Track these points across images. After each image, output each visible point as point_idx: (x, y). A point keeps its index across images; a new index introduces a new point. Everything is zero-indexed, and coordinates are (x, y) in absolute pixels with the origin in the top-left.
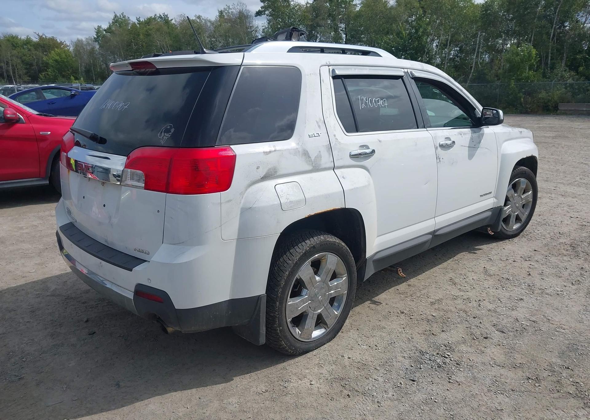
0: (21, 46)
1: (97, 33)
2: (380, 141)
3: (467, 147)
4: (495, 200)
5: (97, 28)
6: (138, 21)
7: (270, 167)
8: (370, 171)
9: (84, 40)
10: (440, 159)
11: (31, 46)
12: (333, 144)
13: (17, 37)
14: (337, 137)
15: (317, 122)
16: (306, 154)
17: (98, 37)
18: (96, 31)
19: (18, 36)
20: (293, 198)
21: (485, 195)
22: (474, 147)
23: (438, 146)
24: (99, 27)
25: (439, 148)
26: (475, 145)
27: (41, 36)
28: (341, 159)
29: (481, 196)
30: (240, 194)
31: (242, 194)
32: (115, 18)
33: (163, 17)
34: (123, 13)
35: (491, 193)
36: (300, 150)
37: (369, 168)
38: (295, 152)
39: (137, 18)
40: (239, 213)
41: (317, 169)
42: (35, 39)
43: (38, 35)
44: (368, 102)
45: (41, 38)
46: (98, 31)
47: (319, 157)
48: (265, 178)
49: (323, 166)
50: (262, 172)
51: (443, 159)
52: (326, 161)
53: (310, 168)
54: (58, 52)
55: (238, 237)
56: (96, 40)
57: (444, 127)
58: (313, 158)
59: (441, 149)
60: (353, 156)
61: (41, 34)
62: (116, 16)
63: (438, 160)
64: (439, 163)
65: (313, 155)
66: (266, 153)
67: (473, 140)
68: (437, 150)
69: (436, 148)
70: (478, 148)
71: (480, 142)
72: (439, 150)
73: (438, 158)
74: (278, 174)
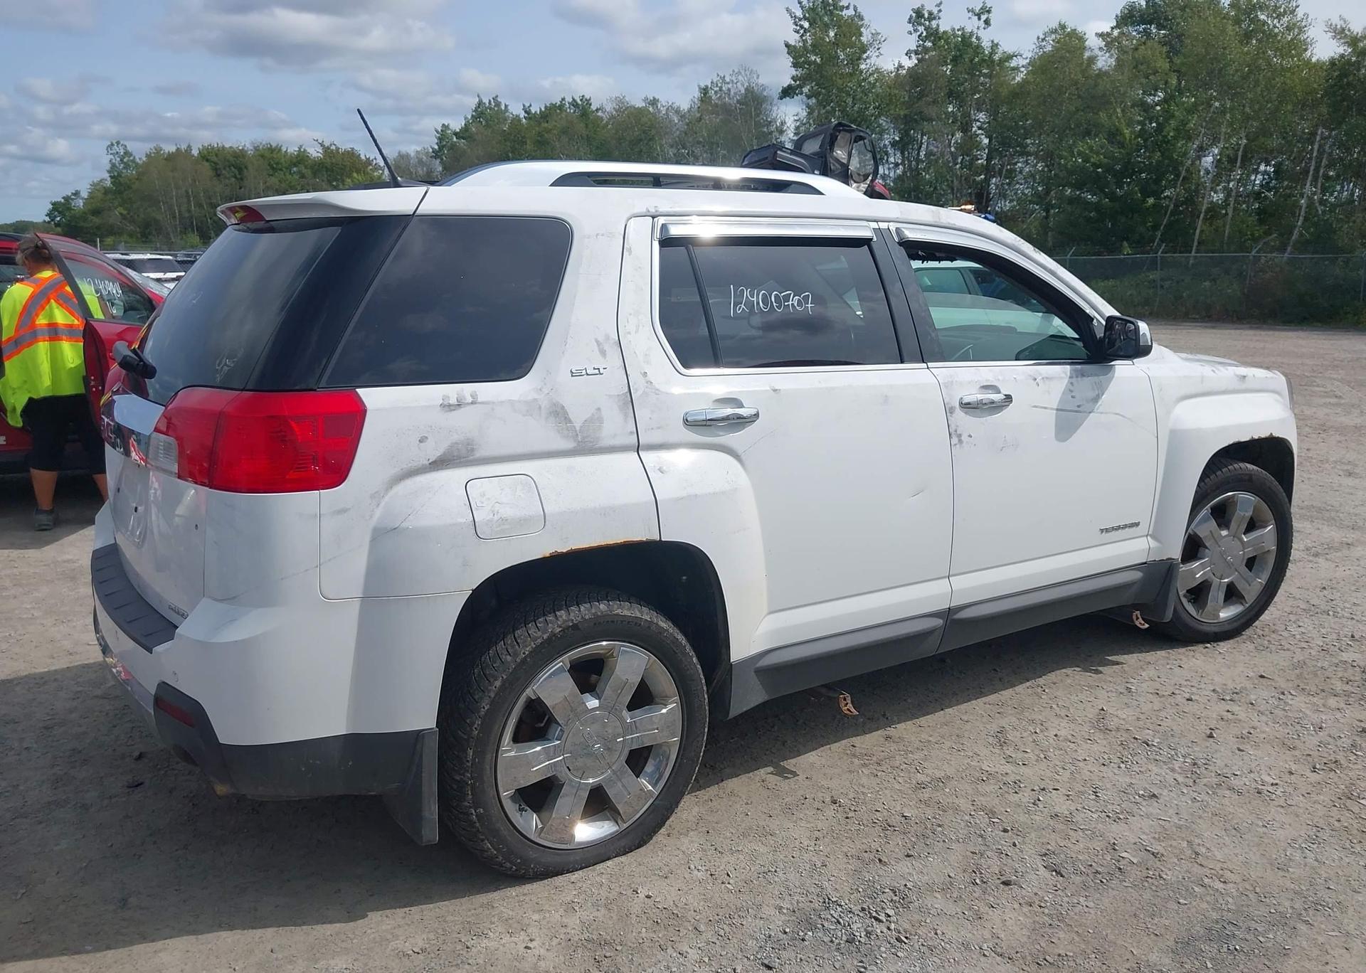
0: (287, 168)
1: (440, 139)
2: (775, 390)
3: (1052, 409)
4: (1153, 544)
5: (440, 131)
6: (526, 112)
7: (455, 438)
8: (743, 457)
9: (412, 154)
10: (960, 436)
11: (306, 167)
12: (640, 392)
13: (280, 150)
14: (650, 377)
15: (597, 341)
16: (559, 414)
17: (441, 148)
18: (438, 135)
19: (281, 146)
20: (507, 512)
21: (1113, 529)
22: (1076, 412)
23: (957, 406)
24: (445, 127)
25: (957, 409)
26: (1079, 406)
27: (328, 148)
28: (659, 428)
29: (1102, 531)
30: (372, 497)
31: (376, 497)
32: (479, 107)
33: (580, 103)
34: (497, 96)
35: (1137, 524)
37: (740, 451)
38: (531, 408)
39: (524, 106)
40: (368, 538)
41: (586, 446)
42: (315, 152)
43: (322, 145)
44: (755, 299)
45: (326, 150)
46: (443, 135)
47: (596, 420)
48: (440, 464)
49: (607, 442)
50: (433, 450)
51: (970, 436)
52: (614, 427)
53: (569, 445)
54: (358, 180)
55: (364, 593)
56: (436, 154)
57: (1016, 360)
58: (578, 426)
59: (966, 413)
60: (694, 422)
61: (327, 144)
62: (480, 103)
63: (955, 440)
64: (958, 446)
65: (578, 416)
66: (448, 407)
67: (1073, 394)
68: (953, 415)
69: (949, 411)
70: (1090, 413)
71: (1096, 399)
72: (960, 416)
73: (954, 434)
74: (478, 455)
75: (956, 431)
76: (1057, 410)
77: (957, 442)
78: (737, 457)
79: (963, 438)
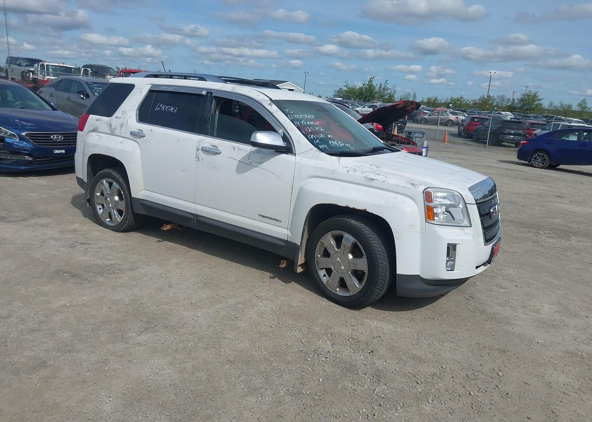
2: (151, 130)
3: (237, 160)
4: (290, 232)
7: (96, 126)
10: (199, 158)
12: (124, 124)
14: (128, 121)
15: (123, 111)
16: (110, 125)
20: (95, 143)
22: (249, 165)
23: (200, 149)
25: (200, 150)
26: (251, 163)
28: (125, 133)
31: (86, 135)
36: (109, 123)
37: (139, 143)
38: (107, 123)
41: (112, 134)
44: (163, 107)
47: (115, 128)
48: (93, 131)
49: (116, 134)
50: (93, 128)
51: (202, 160)
52: (117, 132)
53: (110, 132)
58: (112, 129)
59: (202, 152)
60: (132, 133)
63: (197, 159)
64: (197, 161)
65: (113, 127)
66: (97, 120)
67: (249, 158)
68: (198, 151)
69: (198, 150)
70: (256, 167)
71: (260, 163)
72: (200, 152)
73: (198, 158)
74: (98, 130)
75: (198, 156)
76: (239, 161)
77: (197, 160)
78: (139, 145)
79: (200, 159)
